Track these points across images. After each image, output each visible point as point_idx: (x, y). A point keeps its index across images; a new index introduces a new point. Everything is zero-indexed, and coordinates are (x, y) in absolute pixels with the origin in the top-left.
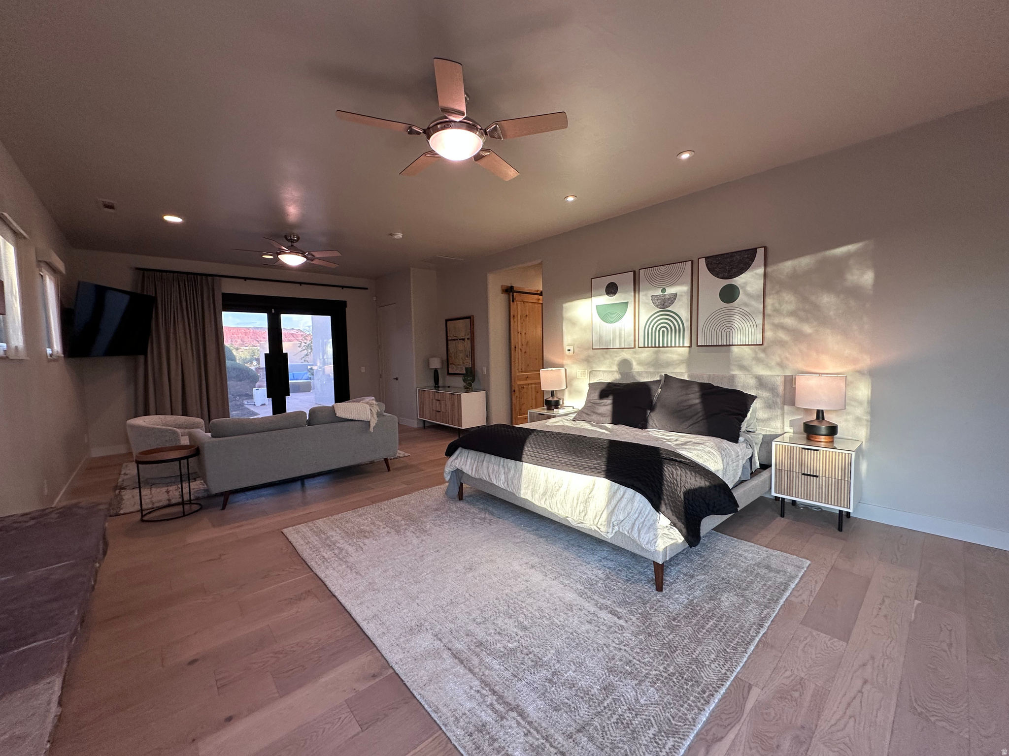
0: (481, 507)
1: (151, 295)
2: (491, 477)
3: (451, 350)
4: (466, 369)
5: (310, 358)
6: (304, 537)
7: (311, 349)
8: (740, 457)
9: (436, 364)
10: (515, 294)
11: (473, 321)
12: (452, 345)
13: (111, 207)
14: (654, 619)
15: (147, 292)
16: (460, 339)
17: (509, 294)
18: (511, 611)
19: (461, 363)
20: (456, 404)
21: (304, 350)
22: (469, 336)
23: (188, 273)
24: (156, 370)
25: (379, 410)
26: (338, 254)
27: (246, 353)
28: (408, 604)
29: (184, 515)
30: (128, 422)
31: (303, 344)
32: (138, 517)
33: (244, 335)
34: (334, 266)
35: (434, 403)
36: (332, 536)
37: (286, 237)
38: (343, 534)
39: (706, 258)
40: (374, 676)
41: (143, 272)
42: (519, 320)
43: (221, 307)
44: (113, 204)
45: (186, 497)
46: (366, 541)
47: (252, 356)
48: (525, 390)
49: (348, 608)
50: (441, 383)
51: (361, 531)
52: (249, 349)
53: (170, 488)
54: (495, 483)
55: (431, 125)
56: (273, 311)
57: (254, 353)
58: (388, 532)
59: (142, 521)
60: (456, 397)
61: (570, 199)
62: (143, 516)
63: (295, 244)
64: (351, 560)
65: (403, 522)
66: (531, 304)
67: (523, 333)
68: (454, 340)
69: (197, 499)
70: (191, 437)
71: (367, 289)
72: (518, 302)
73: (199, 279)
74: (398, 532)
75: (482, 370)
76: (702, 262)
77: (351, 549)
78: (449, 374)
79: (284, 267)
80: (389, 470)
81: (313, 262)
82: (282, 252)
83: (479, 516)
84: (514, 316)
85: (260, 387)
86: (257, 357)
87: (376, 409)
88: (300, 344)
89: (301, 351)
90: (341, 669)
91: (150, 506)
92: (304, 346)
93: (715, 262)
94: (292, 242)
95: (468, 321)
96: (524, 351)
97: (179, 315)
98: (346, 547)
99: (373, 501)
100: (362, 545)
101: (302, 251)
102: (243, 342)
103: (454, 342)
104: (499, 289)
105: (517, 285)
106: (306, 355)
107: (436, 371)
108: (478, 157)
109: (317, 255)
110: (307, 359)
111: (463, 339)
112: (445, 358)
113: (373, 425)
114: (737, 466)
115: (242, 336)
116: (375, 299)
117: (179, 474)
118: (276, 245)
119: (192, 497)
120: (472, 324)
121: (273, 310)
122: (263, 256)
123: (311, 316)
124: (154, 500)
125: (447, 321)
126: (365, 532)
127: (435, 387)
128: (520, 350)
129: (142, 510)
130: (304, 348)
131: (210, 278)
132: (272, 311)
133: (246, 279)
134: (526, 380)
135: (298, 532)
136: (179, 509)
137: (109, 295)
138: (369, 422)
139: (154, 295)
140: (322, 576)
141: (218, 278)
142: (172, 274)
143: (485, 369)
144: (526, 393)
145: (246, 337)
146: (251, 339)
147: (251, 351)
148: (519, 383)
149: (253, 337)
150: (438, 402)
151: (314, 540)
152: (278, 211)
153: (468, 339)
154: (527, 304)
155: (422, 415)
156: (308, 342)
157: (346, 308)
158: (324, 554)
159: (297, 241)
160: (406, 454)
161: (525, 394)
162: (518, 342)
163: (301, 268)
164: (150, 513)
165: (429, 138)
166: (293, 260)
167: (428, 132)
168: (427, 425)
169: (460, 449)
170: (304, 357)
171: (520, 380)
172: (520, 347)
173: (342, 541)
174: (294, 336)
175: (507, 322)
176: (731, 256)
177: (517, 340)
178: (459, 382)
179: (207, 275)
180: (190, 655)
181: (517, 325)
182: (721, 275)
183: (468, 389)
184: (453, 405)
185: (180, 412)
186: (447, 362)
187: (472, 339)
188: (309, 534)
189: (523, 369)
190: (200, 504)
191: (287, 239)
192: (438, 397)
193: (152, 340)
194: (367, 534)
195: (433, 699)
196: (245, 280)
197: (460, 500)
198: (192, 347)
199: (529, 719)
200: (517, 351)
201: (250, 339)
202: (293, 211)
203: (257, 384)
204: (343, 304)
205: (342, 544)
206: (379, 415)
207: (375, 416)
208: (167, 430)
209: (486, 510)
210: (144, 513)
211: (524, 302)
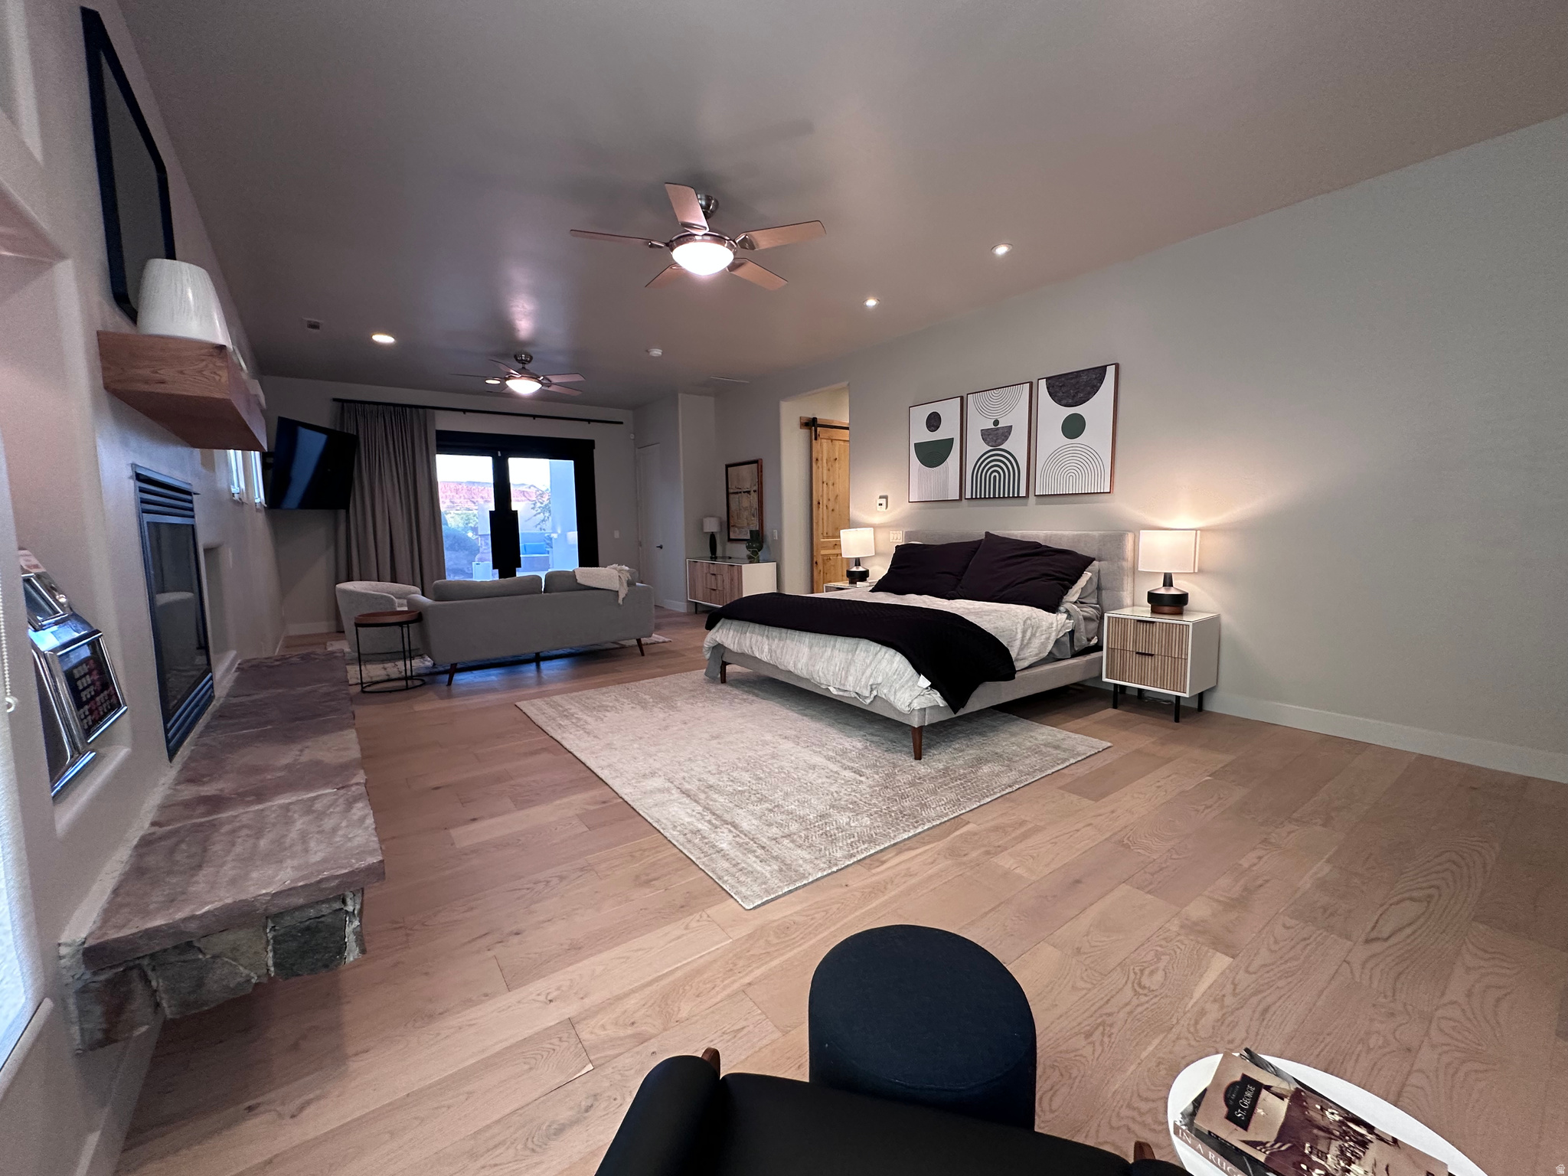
0: (746, 689)
1: (352, 433)
2: (754, 649)
3: (733, 506)
4: (751, 532)
5: (548, 525)
6: (540, 709)
7: (550, 512)
8: (1054, 629)
9: (712, 526)
10: (819, 429)
11: (762, 466)
12: (734, 499)
13: (315, 326)
14: (898, 778)
15: (347, 429)
16: (744, 492)
17: (810, 429)
18: (749, 767)
19: (746, 525)
20: (736, 578)
21: (539, 513)
22: (756, 488)
23: (395, 405)
24: (360, 529)
25: (630, 578)
26: (582, 379)
27: (458, 518)
28: (645, 759)
29: (407, 688)
30: (337, 586)
31: (538, 505)
32: (359, 688)
33: (454, 494)
34: (577, 393)
35: (708, 578)
36: (570, 709)
37: (516, 357)
38: (582, 708)
39: (1048, 379)
40: (604, 802)
41: (344, 404)
42: (825, 465)
43: (435, 448)
44: (318, 323)
45: (409, 673)
46: (607, 714)
47: (467, 524)
48: (832, 563)
49: (583, 760)
50: (719, 552)
51: (603, 706)
52: (462, 514)
53: (386, 665)
54: (757, 656)
55: (674, 238)
56: (499, 455)
57: (469, 519)
58: (632, 708)
59: (363, 692)
60: (735, 568)
61: (871, 303)
62: (363, 688)
63: (527, 366)
64: (589, 727)
65: (651, 700)
66: (842, 443)
67: (830, 484)
68: (737, 493)
69: (419, 675)
70: (410, 603)
71: (622, 423)
72: (823, 440)
73: (408, 412)
74: (644, 708)
75: (773, 535)
76: (1043, 384)
77: (589, 719)
78: (730, 540)
79: (512, 395)
80: (643, 654)
81: (550, 389)
82: (511, 377)
83: (740, 697)
84: (817, 460)
85: (481, 560)
86: (473, 526)
87: (626, 577)
88: (534, 504)
89: (535, 515)
90: (574, 797)
91: (369, 680)
92: (539, 508)
93: (1057, 383)
94: (523, 363)
95: (755, 465)
96: (830, 509)
97: (385, 455)
98: (585, 717)
99: (619, 683)
100: (602, 717)
101: (536, 375)
102: (453, 503)
103: (737, 496)
104: (796, 423)
105: (822, 417)
106: (543, 520)
107: (712, 537)
108: (733, 267)
109: (555, 379)
110: (544, 527)
111: (749, 492)
112: (725, 518)
113: (622, 596)
114: (1048, 638)
115: (451, 494)
116: (632, 436)
117: (402, 650)
118: (503, 367)
119: (413, 674)
120: (760, 471)
121: (499, 452)
122: (487, 381)
123: (548, 460)
124: (371, 674)
125: (728, 466)
126: (607, 706)
127: (711, 558)
128: (825, 508)
129: (362, 683)
130: (539, 511)
131: (421, 411)
132: (497, 454)
133: (465, 411)
134: (834, 549)
135: (533, 705)
136: (404, 683)
137: (304, 433)
138: (618, 592)
139: (355, 434)
140: (558, 738)
141: (430, 410)
142: (376, 406)
143: (776, 531)
144: (834, 566)
145: (457, 496)
146: (465, 498)
147: (464, 516)
148: (823, 552)
149: (466, 496)
150: (713, 577)
151: (550, 711)
152: (506, 326)
153: (755, 491)
154: (837, 442)
155: (694, 595)
156: (546, 502)
157: (594, 450)
158: (561, 722)
159: (529, 362)
160: (667, 640)
161: (832, 567)
162: (822, 496)
163: (538, 397)
164: (369, 686)
165: (672, 250)
166: (524, 387)
167: (671, 246)
168: (700, 609)
169: (723, 619)
170: (539, 524)
171: (825, 548)
172: (825, 502)
173: (580, 713)
174: (525, 494)
175: (808, 467)
176: (1077, 377)
177: (820, 494)
178: (742, 550)
179: (417, 407)
180: (435, 783)
181: (821, 472)
182: (1064, 402)
183: (753, 559)
184: (732, 580)
185: (389, 577)
186: (728, 524)
187: (760, 493)
188: (545, 707)
189: (830, 534)
190: (422, 680)
191: (517, 360)
192: (713, 570)
193: (354, 489)
194: (609, 709)
195: (657, 815)
196: (464, 413)
197: (722, 683)
198: (401, 498)
199: (741, 829)
200: (821, 509)
201: (462, 500)
202: (524, 325)
203: (477, 557)
204: (590, 445)
205: (580, 715)
206: (630, 584)
207: (625, 584)
208: (383, 597)
209: (749, 692)
210: (364, 685)
211: (832, 440)
